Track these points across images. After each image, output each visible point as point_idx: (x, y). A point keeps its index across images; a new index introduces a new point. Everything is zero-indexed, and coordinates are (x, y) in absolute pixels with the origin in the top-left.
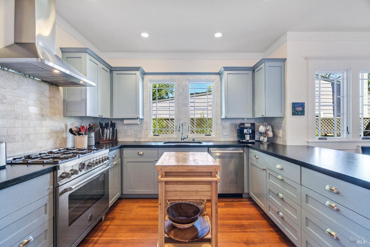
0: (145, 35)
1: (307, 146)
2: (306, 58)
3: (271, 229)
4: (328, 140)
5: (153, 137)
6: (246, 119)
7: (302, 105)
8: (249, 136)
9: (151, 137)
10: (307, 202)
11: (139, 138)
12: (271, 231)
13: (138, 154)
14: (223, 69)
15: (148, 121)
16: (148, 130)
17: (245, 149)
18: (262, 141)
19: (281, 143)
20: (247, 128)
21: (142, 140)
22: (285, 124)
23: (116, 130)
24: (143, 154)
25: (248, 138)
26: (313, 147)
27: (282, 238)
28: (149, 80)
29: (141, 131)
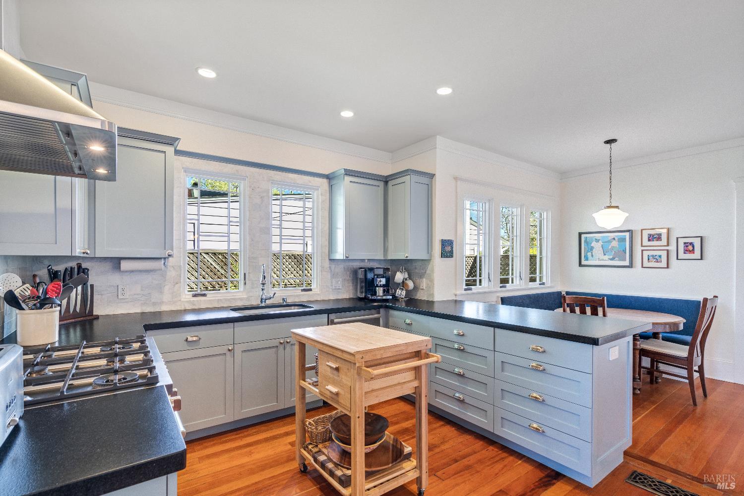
0: (207, 73)
1: (453, 300)
2: (456, 179)
3: (442, 423)
4: (474, 291)
5: (192, 300)
6: (366, 261)
7: (450, 243)
8: (381, 289)
9: (188, 300)
10: (503, 370)
11: (154, 304)
12: (442, 425)
13: (186, 342)
14: (343, 171)
15: (181, 263)
16: (181, 283)
17: (382, 310)
18: (398, 296)
19: (425, 298)
20: (378, 276)
21: (165, 308)
22: (433, 271)
23: (92, 286)
24: (200, 339)
25: (380, 291)
26: (462, 302)
27: (458, 429)
28: (183, 168)
29: (160, 289)
